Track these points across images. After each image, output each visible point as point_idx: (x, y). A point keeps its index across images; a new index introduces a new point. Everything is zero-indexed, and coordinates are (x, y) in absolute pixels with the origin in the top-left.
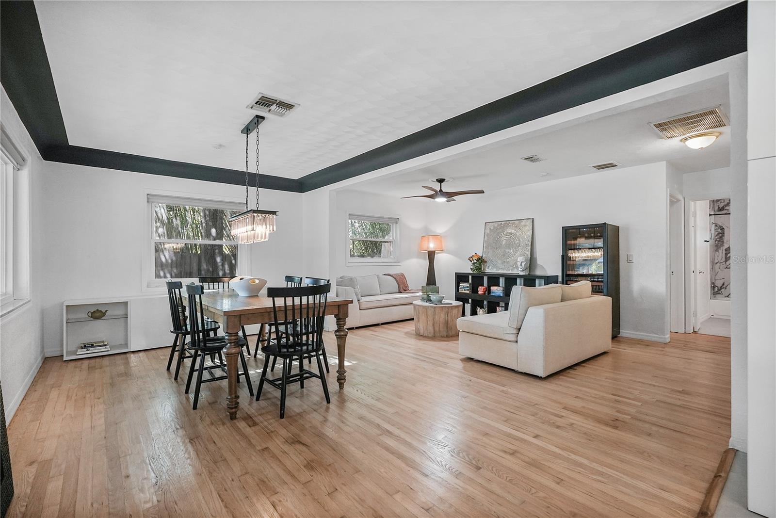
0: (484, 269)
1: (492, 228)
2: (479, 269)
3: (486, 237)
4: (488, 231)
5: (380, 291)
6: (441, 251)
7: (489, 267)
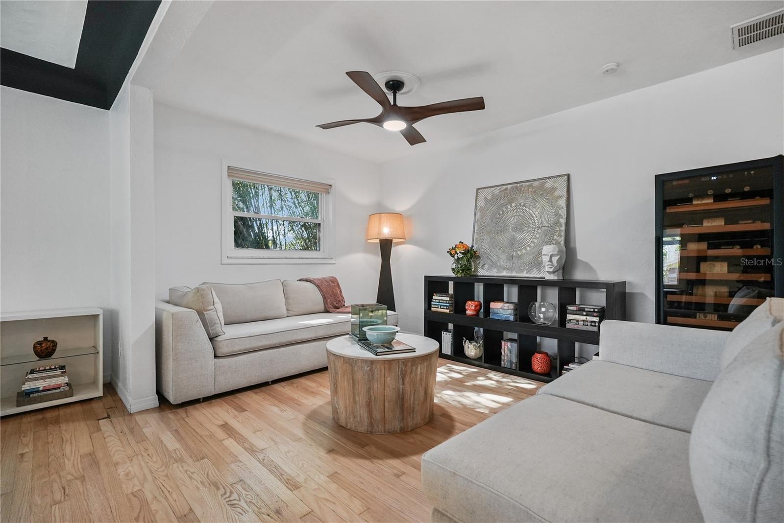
0: (476, 270)
1: (489, 197)
2: (466, 269)
3: (478, 214)
4: (481, 203)
5: (287, 310)
6: (405, 240)
7: (483, 266)
